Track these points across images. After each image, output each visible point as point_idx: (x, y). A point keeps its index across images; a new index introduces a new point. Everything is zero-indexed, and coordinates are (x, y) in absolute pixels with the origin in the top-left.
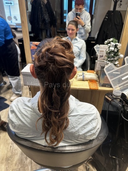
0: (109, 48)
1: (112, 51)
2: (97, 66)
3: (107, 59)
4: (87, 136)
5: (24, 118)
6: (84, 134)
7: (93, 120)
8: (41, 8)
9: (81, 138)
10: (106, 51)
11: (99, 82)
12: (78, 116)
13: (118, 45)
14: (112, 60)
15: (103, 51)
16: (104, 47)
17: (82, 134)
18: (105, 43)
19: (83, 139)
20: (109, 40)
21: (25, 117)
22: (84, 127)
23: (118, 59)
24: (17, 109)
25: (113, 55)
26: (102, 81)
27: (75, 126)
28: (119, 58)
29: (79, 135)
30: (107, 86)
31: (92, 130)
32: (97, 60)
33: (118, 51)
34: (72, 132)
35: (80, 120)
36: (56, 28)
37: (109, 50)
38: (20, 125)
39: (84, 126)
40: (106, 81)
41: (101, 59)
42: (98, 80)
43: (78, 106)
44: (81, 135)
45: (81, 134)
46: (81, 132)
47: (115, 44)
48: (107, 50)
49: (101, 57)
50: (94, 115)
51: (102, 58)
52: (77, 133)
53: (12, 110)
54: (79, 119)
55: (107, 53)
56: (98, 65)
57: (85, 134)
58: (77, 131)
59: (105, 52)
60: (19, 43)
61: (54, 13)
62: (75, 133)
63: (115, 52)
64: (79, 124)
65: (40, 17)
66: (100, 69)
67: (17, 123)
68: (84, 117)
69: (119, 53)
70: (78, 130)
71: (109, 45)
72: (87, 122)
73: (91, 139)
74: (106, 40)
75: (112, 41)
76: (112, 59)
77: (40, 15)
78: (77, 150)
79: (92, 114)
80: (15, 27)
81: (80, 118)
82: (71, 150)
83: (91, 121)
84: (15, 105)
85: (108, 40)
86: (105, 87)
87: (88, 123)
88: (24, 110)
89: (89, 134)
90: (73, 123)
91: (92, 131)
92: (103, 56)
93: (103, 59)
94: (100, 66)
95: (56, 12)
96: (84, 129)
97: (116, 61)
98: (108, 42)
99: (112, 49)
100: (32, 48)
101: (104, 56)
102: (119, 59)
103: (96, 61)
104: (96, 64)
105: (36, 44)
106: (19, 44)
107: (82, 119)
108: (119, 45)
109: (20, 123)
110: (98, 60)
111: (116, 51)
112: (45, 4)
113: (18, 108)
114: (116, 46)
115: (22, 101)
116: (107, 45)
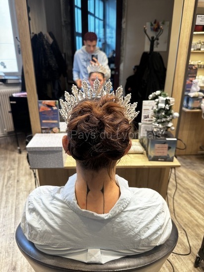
0: (157, 104)
1: (163, 109)
2: (141, 131)
3: (156, 121)
4: (152, 241)
5: (53, 219)
6: (147, 238)
7: (158, 214)
8: (44, 50)
9: (143, 246)
10: (152, 109)
11: (147, 154)
12: (138, 210)
13: (169, 100)
14: (164, 122)
15: (148, 110)
16: (149, 103)
17: (145, 238)
18: (150, 98)
19: (146, 247)
20: (155, 93)
21: (55, 217)
22: (147, 227)
23: (171, 120)
24: (40, 205)
25: (163, 114)
26: (152, 152)
27: (134, 226)
28: (173, 118)
29: (141, 239)
30: (159, 160)
31: (158, 230)
32: (140, 122)
33: (170, 107)
34: (130, 236)
35: (141, 217)
36: (66, 78)
37: (157, 107)
38: (46, 232)
39: (148, 225)
40: (158, 152)
41: (146, 121)
42: (145, 151)
43: (136, 194)
44: (143, 239)
45: (143, 237)
46: (143, 235)
47: (165, 99)
48: (155, 108)
49: (146, 118)
50: (160, 206)
51: (148, 119)
52: (136, 238)
53: (31, 207)
54: (139, 214)
55: (155, 112)
56: (142, 129)
57: (149, 238)
58: (137, 234)
59: (152, 111)
60: (11, 102)
61: (63, 55)
62: (134, 236)
63: (167, 110)
64: (140, 223)
65: (43, 62)
66: (146, 135)
67: (40, 229)
68: (146, 212)
69: (172, 111)
70: (139, 232)
71: (157, 100)
72: (151, 218)
73: (158, 245)
74: (151, 94)
75: (160, 95)
76: (164, 120)
77: (43, 59)
78: (137, 265)
79: (157, 206)
80: (3, 78)
81: (141, 214)
82: (129, 267)
83: (156, 216)
84: (35, 199)
85: (153, 94)
86: (157, 160)
87: (153, 220)
88: (53, 207)
89: (155, 236)
90: (131, 222)
91: (158, 232)
92: (148, 117)
93: (149, 121)
94: (146, 130)
95: (65, 54)
96: (147, 231)
97: (168, 122)
98: (154, 96)
99: (162, 105)
100: (41, 110)
101: (150, 116)
102: (173, 120)
103: (140, 124)
104: (139, 128)
105: (47, 103)
106: (11, 104)
107: (144, 215)
108: (172, 100)
109: (46, 227)
110: (142, 122)
111: (168, 108)
112: (49, 44)
113: (42, 204)
114: (167, 102)
115: (48, 193)
116: (153, 101)
